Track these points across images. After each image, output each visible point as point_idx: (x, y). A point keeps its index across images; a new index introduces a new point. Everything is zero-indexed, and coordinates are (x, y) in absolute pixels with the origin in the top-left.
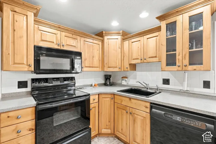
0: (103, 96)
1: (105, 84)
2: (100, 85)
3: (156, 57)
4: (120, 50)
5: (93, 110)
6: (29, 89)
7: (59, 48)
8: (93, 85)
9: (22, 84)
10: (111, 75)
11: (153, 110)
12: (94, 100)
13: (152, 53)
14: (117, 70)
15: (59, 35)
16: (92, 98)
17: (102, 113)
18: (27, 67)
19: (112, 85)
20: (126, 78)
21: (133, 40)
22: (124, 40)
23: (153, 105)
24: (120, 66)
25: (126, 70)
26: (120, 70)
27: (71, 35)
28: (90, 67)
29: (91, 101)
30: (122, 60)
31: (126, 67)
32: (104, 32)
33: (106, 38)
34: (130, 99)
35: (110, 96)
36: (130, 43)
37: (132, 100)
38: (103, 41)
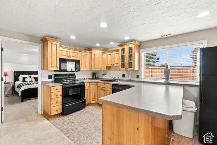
0: (92, 83)
1: (93, 79)
2: (90, 79)
3: (118, 64)
4: (101, 59)
5: (86, 90)
6: (53, 80)
7: (69, 58)
8: (85, 79)
9: (50, 77)
10: (96, 73)
11: (113, 87)
12: (87, 85)
13: (116, 61)
14: (99, 70)
15: (69, 52)
16: (86, 84)
17: (91, 92)
18: (56, 68)
19: (96, 79)
20: (105, 74)
21: (108, 54)
22: (103, 53)
23: (113, 85)
24: (101, 68)
25: (105, 70)
26: (101, 70)
27: (74, 51)
28: (84, 68)
29: (86, 86)
30: (102, 64)
31: (105, 68)
32: (92, 48)
33: (93, 51)
34: (105, 83)
35: (95, 83)
36: (107, 55)
37: (106, 84)
38: (91, 53)
